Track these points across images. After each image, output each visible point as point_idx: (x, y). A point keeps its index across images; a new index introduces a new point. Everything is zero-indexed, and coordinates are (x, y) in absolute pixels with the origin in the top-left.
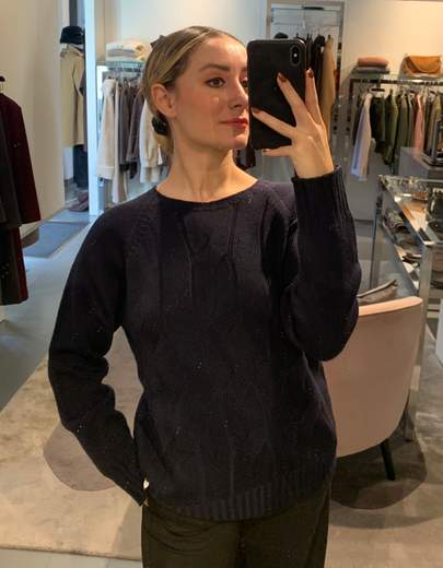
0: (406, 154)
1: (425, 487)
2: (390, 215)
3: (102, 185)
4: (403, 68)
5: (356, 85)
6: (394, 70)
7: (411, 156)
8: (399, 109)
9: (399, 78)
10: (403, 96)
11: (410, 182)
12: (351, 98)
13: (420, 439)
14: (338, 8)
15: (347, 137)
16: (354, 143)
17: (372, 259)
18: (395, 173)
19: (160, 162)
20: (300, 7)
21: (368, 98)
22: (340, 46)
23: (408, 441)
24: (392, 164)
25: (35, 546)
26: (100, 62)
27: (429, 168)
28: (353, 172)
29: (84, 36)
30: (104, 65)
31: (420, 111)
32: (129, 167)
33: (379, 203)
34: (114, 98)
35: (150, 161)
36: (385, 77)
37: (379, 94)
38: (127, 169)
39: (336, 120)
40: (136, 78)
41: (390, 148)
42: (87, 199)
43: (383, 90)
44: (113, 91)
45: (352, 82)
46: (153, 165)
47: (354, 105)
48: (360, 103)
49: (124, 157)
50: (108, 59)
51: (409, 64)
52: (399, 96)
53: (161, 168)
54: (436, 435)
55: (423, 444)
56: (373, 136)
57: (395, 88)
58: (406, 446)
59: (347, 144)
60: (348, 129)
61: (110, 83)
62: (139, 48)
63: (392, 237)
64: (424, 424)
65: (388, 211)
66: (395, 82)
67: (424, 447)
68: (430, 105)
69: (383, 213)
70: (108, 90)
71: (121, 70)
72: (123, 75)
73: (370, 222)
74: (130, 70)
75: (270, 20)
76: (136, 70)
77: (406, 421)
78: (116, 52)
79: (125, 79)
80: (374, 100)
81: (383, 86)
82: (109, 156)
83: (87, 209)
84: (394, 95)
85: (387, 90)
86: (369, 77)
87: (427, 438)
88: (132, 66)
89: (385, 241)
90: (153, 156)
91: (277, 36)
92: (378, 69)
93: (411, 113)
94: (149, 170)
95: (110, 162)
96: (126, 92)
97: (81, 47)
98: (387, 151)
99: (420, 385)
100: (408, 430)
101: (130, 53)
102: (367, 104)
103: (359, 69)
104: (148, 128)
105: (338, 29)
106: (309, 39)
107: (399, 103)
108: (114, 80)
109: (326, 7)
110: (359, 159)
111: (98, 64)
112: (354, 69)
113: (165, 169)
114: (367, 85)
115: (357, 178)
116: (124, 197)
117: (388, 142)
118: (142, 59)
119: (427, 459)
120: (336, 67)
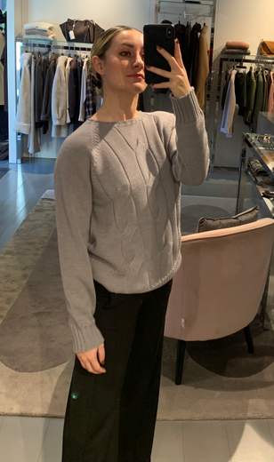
0: (262, 116)
3: (19, 137)
4: (260, 50)
5: (225, 63)
6: (253, 52)
7: (266, 118)
8: (257, 82)
9: (258, 57)
10: (260, 72)
11: (265, 139)
12: (221, 70)
14: (211, 3)
15: (217, 103)
16: (223, 108)
17: (238, 198)
18: (253, 132)
19: (69, 121)
21: (234, 72)
22: (213, 31)
24: (251, 124)
26: (18, 38)
28: (222, 130)
30: (22, 41)
31: (273, 84)
32: (42, 124)
33: (244, 154)
34: (30, 68)
35: (59, 120)
36: (247, 57)
37: (242, 71)
38: (40, 127)
39: (209, 89)
40: (47, 53)
41: (250, 112)
42: (7, 149)
43: (245, 68)
44: (30, 62)
45: (222, 60)
46: (63, 124)
47: (223, 79)
48: (228, 77)
49: (39, 117)
50: (25, 36)
51: (265, 48)
52: (257, 72)
53: (69, 124)
56: (237, 102)
57: (254, 66)
59: (217, 109)
60: (218, 97)
61: (27, 56)
62: (50, 29)
63: (254, 179)
65: (250, 160)
66: (253, 61)
70: (26, 61)
71: (34, 45)
72: (37, 49)
73: (238, 169)
74: (43, 46)
75: (158, 9)
76: (47, 46)
78: (31, 32)
79: (39, 53)
80: (236, 75)
81: (245, 64)
82: (27, 116)
83: (7, 158)
84: (253, 71)
85: (248, 68)
86: (234, 57)
88: (45, 43)
90: (62, 116)
91: (163, 22)
92: (241, 51)
93: (266, 86)
95: (28, 121)
96: (40, 64)
97: (3, 25)
98: (249, 114)
101: (43, 32)
102: (233, 77)
103: (227, 50)
104: (58, 93)
105: (210, 19)
106: (188, 26)
107: (257, 77)
108: (30, 54)
109: (202, 2)
110: (227, 120)
111: (16, 40)
112: (224, 50)
113: (72, 126)
114: (233, 63)
115: (225, 134)
116: (37, 149)
117: (248, 107)
118: (53, 37)
120: (209, 48)
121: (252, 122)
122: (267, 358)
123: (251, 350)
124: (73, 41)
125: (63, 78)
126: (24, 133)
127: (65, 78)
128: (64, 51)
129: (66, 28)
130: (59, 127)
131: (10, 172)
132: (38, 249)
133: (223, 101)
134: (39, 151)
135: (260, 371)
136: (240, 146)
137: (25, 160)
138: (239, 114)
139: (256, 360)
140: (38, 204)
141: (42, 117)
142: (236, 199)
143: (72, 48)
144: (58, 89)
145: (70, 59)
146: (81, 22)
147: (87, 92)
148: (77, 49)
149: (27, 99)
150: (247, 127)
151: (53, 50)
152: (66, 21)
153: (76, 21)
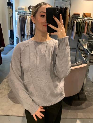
0: (83, 34)
1: (86, 102)
3: (17, 39)
4: (83, 15)
5: (73, 19)
8: (82, 24)
9: (82, 17)
11: (83, 40)
12: (72, 21)
14: (70, 1)
16: (72, 32)
17: (76, 57)
18: (81, 39)
19: (30, 34)
20: (62, 0)
22: (70, 10)
25: (7, 115)
26: (16, 11)
28: (72, 38)
29: (12, 5)
31: (86, 25)
33: (78, 45)
36: (79, 17)
37: (78, 21)
38: (22, 36)
39: (68, 26)
41: (80, 33)
42: (14, 42)
43: (79, 20)
44: (19, 18)
46: (28, 35)
47: (72, 23)
48: (74, 23)
49: (22, 33)
50: (18, 10)
51: (84, 15)
54: (89, 92)
55: (86, 94)
56: (76, 30)
57: (81, 20)
58: (82, 94)
59: (70, 32)
62: (25, 8)
64: (86, 90)
66: (81, 19)
68: (88, 24)
70: (18, 17)
71: (21, 13)
72: (21, 14)
73: (76, 49)
75: (55, 3)
77: (82, 89)
78: (20, 9)
79: (22, 15)
80: (77, 22)
81: (79, 19)
82: (19, 33)
83: (13, 44)
84: (81, 21)
85: (80, 20)
86: (76, 17)
87: (87, 93)
88: (24, 12)
91: (56, 7)
92: (78, 15)
93: (84, 25)
96: (22, 18)
97: (12, 7)
99: (86, 82)
100: (83, 91)
101: (23, 9)
103: (74, 15)
104: (27, 26)
105: (69, 6)
106: (63, 8)
107: (82, 23)
108: (19, 15)
109: (67, 1)
110: (73, 35)
112: (73, 15)
113: (31, 36)
114: (75, 19)
115: (72, 39)
117: (79, 32)
118: (26, 11)
119: (87, 97)
120: (69, 15)
121: (80, 36)
122: (83, 101)
123: (79, 99)
124: (31, 12)
125: (28, 22)
126: (18, 37)
127: (29, 22)
128: (29, 15)
129: (29, 8)
130: (27, 36)
133: (72, 30)
135: (81, 105)
136: (77, 42)
138: (76, 33)
139: (80, 102)
141: (23, 33)
142: (75, 57)
144: (27, 25)
145: (30, 17)
146: (33, 6)
149: (18, 28)
150: (78, 37)
151: (26, 14)
152: (29, 6)
153: (32, 6)
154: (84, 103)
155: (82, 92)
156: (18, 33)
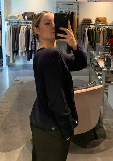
1: (106, 140)
2: (94, 63)
3: (7, 58)
4: (96, 21)
5: (83, 26)
6: (94, 21)
7: (99, 46)
8: (96, 32)
10: (96, 29)
11: (99, 53)
12: (82, 29)
13: (104, 127)
14: (77, 4)
15: (81, 41)
16: (83, 43)
18: (95, 51)
19: (25, 50)
20: (66, 4)
21: (87, 29)
22: (78, 15)
23: (101, 128)
24: (94, 48)
26: (6, 20)
27: (104, 49)
30: (7, 21)
31: (101, 33)
32: (15, 52)
34: (11, 31)
35: (22, 50)
36: (91, 24)
37: (90, 28)
39: (78, 36)
40: (17, 25)
42: (2, 62)
44: (10, 29)
45: (82, 25)
47: (83, 31)
48: (85, 31)
50: (8, 19)
51: (98, 20)
52: (95, 29)
53: (26, 52)
54: (109, 125)
55: (105, 128)
56: (88, 40)
57: (94, 27)
58: (100, 129)
59: (81, 43)
60: (82, 38)
61: (9, 27)
62: (18, 16)
63: (94, 69)
64: (105, 122)
65: (93, 61)
66: (94, 25)
67: (105, 129)
68: (104, 31)
69: (92, 62)
70: (9, 29)
71: (13, 22)
72: (13, 24)
73: (88, 65)
74: (15, 23)
75: (58, 7)
76: (17, 23)
77: (100, 121)
78: (10, 18)
79: (14, 25)
83: (3, 65)
84: (94, 29)
85: (92, 27)
86: (87, 24)
87: (106, 126)
88: (16, 21)
89: (93, 70)
90: (23, 48)
91: (60, 12)
92: (89, 21)
94: (22, 53)
95: (10, 51)
96: (14, 29)
97: (0, 16)
98: (93, 44)
99: (104, 111)
101: (15, 17)
102: (87, 31)
103: (84, 21)
104: (21, 40)
105: (77, 10)
106: (69, 13)
108: (10, 26)
109: (74, 4)
110: (85, 47)
111: (5, 21)
114: (86, 26)
116: (14, 61)
117: (93, 42)
118: (19, 19)
119: (106, 132)
120: (77, 21)
121: (94, 47)
124: (27, 20)
125: (23, 34)
126: (9, 55)
128: (23, 24)
129: (24, 15)
131: (4, 70)
132: (13, 100)
134: (14, 62)
137: (9, 66)
138: (90, 44)
140: (14, 82)
143: (26, 23)
145: (25, 27)
147: (32, 39)
148: (28, 23)
149: (9, 43)
150: (93, 49)
151: (20, 24)
152: (24, 13)
153: (28, 13)
154: (102, 142)
155: (99, 127)
156: (9, 49)
